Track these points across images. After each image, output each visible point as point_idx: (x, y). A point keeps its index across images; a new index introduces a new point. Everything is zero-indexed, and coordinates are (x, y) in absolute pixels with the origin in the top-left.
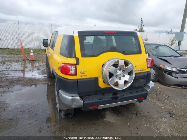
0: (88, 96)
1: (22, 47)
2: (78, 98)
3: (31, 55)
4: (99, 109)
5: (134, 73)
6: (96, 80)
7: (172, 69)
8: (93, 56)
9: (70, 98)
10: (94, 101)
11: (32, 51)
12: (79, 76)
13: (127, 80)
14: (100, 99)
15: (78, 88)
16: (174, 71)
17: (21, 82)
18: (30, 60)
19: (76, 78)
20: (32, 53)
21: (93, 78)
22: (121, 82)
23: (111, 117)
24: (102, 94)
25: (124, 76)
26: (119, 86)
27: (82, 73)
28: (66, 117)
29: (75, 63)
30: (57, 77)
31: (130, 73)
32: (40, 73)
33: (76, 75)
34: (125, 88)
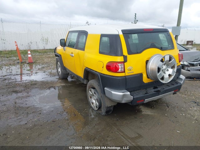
0: (133, 91)
1: (17, 48)
2: (129, 93)
3: (29, 57)
4: (145, 102)
5: (176, 66)
6: (141, 75)
7: (184, 63)
8: (138, 53)
9: (121, 94)
10: (142, 95)
11: (29, 52)
12: (127, 73)
13: (171, 74)
14: (146, 94)
15: (126, 84)
16: (186, 64)
17: (36, 86)
18: (28, 62)
19: (124, 75)
20: (29, 54)
21: (138, 74)
22: (166, 76)
23: (147, 111)
24: (144, 89)
25: (168, 70)
26: (165, 79)
27: (129, 70)
28: (107, 114)
29: (123, 61)
30: (101, 76)
31: (173, 67)
32: (50, 76)
33: (124, 72)
34: (169, 81)
